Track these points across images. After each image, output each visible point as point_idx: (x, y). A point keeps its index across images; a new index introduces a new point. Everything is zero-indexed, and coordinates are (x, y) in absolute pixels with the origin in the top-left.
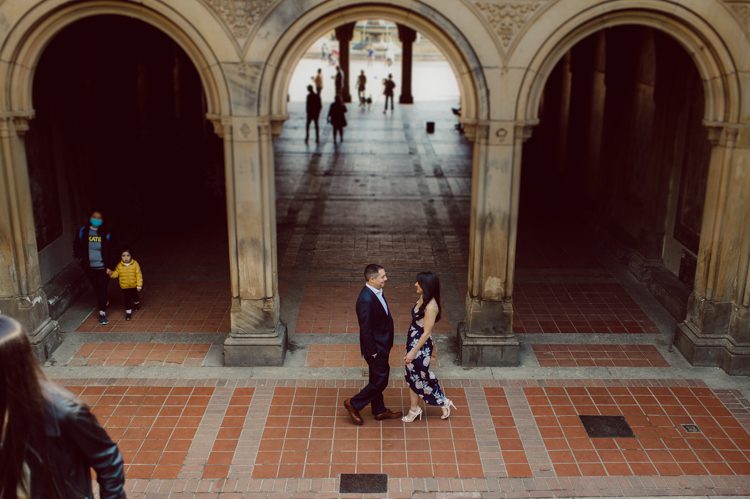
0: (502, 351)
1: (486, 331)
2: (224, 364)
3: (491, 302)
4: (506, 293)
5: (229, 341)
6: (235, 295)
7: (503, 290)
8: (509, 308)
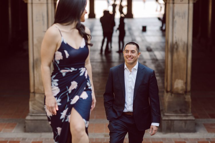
0: (186, 123)
1: (176, 112)
2: (25, 131)
3: (178, 94)
4: (186, 89)
5: (28, 118)
6: (32, 90)
7: (184, 87)
8: (188, 98)
